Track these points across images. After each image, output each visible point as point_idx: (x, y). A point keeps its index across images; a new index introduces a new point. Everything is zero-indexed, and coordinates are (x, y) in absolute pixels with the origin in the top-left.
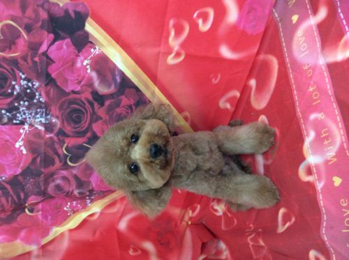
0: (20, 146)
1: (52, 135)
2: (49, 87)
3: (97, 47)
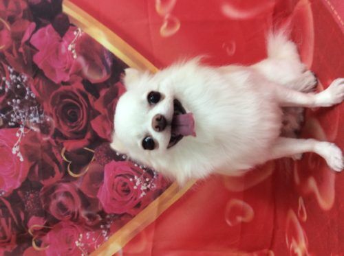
0: (17, 152)
1: (48, 138)
3: (79, 29)
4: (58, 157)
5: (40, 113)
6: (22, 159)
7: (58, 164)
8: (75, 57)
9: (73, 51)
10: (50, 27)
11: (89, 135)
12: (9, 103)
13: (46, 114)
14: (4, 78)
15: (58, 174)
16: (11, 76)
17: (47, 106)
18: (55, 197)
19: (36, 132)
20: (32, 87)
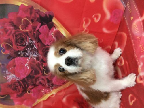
0: (27, 66)
1: (39, 62)
2: (39, 43)
3: (56, 28)
4: (41, 68)
5: (37, 54)
6: (28, 68)
7: (41, 70)
8: (53, 37)
9: (53, 35)
10: (46, 25)
12: (26, 49)
13: (39, 54)
14: (26, 41)
15: (41, 74)
16: (29, 41)
17: (40, 52)
18: (38, 80)
19: (34, 60)
20: (37, 45)
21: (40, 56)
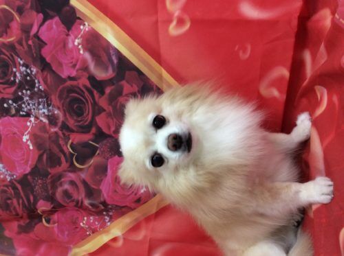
0: (27, 140)
1: (56, 129)
3: (86, 24)
4: (66, 151)
6: (31, 147)
8: (81, 52)
9: (80, 47)
10: (57, 19)
11: (94, 130)
12: (20, 94)
13: (54, 106)
14: (14, 70)
18: (61, 185)
20: (41, 80)
21: (56, 112)
